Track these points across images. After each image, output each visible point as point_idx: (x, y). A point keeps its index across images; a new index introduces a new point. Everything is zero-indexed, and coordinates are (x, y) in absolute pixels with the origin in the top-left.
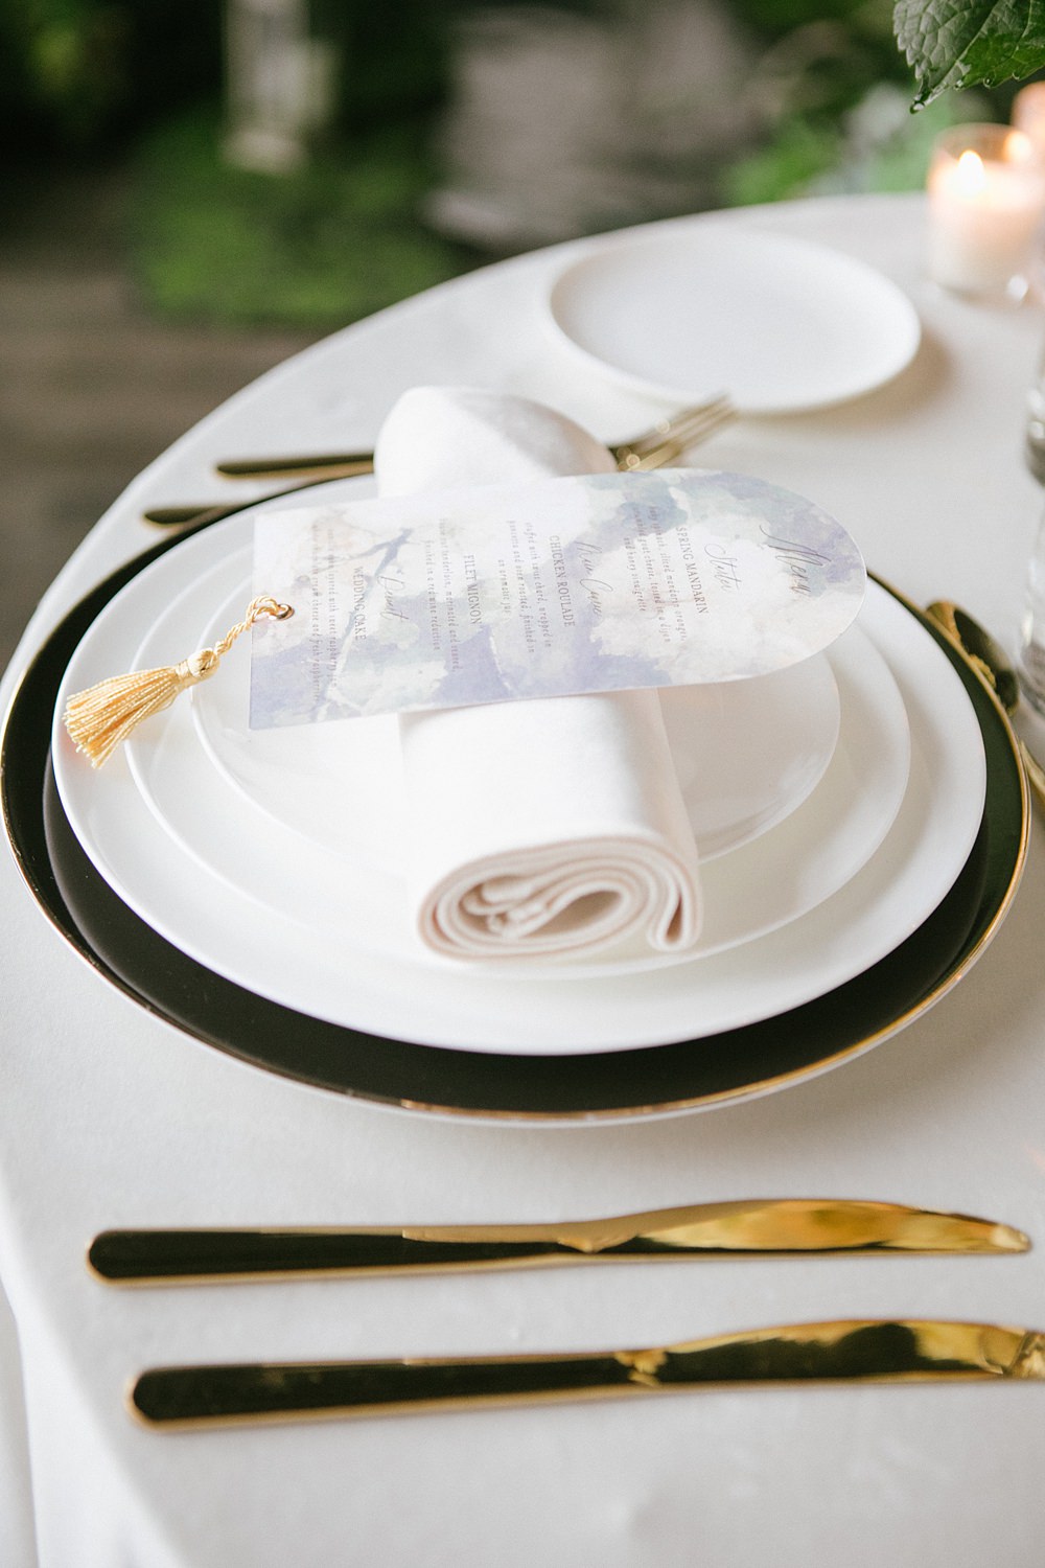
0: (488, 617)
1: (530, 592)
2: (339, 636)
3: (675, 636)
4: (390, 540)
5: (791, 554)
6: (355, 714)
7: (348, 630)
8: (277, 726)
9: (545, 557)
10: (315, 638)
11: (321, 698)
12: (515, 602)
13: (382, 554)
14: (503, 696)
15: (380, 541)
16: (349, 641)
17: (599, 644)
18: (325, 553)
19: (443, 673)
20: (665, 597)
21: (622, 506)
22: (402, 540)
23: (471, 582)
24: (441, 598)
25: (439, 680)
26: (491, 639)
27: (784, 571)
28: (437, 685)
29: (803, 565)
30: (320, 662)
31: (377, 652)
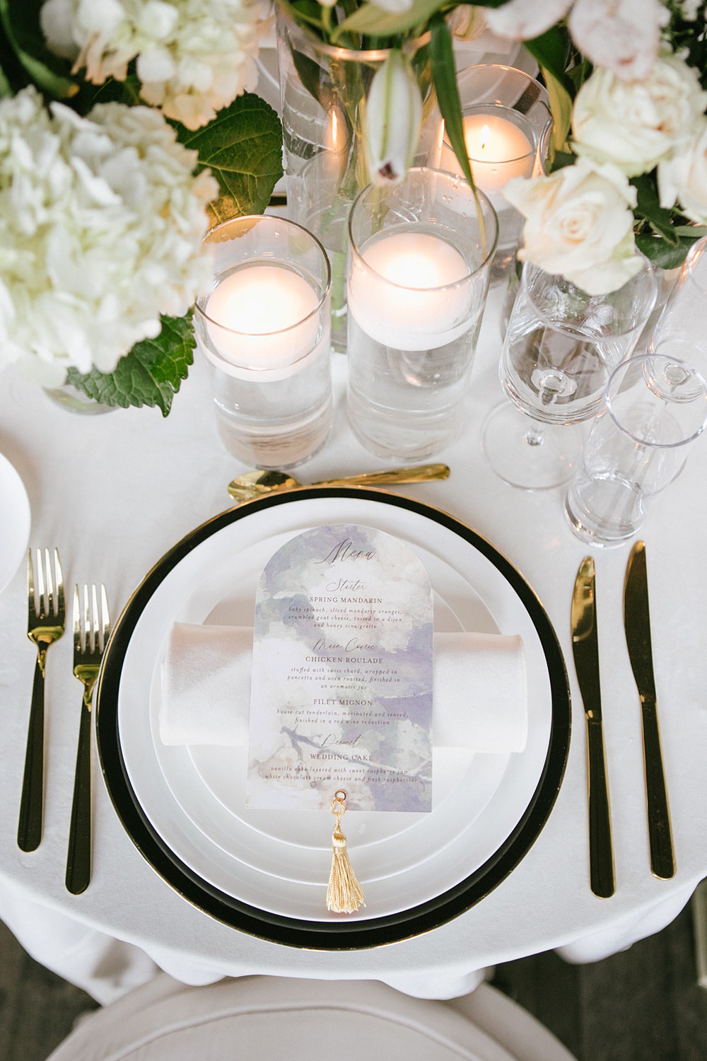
0: (367, 696)
1: (352, 676)
2: (367, 768)
3: (396, 616)
4: (290, 739)
5: (341, 554)
6: (430, 764)
7: (363, 764)
8: (431, 800)
9: (325, 666)
10: (366, 780)
11: (414, 779)
12: (360, 683)
13: (301, 744)
14: (430, 697)
15: (290, 744)
16: (372, 764)
17: (398, 650)
18: (293, 773)
19: (408, 722)
20: (366, 615)
21: (284, 622)
22: (293, 735)
23: (337, 703)
24: (348, 718)
25: (413, 724)
26: (385, 697)
27: (354, 560)
28: (416, 725)
29: (350, 551)
30: (387, 778)
31: (385, 751)
